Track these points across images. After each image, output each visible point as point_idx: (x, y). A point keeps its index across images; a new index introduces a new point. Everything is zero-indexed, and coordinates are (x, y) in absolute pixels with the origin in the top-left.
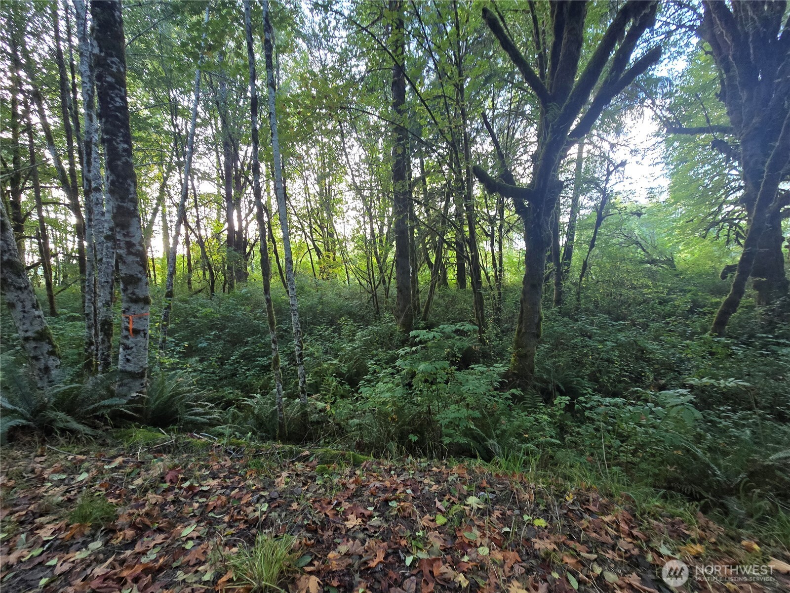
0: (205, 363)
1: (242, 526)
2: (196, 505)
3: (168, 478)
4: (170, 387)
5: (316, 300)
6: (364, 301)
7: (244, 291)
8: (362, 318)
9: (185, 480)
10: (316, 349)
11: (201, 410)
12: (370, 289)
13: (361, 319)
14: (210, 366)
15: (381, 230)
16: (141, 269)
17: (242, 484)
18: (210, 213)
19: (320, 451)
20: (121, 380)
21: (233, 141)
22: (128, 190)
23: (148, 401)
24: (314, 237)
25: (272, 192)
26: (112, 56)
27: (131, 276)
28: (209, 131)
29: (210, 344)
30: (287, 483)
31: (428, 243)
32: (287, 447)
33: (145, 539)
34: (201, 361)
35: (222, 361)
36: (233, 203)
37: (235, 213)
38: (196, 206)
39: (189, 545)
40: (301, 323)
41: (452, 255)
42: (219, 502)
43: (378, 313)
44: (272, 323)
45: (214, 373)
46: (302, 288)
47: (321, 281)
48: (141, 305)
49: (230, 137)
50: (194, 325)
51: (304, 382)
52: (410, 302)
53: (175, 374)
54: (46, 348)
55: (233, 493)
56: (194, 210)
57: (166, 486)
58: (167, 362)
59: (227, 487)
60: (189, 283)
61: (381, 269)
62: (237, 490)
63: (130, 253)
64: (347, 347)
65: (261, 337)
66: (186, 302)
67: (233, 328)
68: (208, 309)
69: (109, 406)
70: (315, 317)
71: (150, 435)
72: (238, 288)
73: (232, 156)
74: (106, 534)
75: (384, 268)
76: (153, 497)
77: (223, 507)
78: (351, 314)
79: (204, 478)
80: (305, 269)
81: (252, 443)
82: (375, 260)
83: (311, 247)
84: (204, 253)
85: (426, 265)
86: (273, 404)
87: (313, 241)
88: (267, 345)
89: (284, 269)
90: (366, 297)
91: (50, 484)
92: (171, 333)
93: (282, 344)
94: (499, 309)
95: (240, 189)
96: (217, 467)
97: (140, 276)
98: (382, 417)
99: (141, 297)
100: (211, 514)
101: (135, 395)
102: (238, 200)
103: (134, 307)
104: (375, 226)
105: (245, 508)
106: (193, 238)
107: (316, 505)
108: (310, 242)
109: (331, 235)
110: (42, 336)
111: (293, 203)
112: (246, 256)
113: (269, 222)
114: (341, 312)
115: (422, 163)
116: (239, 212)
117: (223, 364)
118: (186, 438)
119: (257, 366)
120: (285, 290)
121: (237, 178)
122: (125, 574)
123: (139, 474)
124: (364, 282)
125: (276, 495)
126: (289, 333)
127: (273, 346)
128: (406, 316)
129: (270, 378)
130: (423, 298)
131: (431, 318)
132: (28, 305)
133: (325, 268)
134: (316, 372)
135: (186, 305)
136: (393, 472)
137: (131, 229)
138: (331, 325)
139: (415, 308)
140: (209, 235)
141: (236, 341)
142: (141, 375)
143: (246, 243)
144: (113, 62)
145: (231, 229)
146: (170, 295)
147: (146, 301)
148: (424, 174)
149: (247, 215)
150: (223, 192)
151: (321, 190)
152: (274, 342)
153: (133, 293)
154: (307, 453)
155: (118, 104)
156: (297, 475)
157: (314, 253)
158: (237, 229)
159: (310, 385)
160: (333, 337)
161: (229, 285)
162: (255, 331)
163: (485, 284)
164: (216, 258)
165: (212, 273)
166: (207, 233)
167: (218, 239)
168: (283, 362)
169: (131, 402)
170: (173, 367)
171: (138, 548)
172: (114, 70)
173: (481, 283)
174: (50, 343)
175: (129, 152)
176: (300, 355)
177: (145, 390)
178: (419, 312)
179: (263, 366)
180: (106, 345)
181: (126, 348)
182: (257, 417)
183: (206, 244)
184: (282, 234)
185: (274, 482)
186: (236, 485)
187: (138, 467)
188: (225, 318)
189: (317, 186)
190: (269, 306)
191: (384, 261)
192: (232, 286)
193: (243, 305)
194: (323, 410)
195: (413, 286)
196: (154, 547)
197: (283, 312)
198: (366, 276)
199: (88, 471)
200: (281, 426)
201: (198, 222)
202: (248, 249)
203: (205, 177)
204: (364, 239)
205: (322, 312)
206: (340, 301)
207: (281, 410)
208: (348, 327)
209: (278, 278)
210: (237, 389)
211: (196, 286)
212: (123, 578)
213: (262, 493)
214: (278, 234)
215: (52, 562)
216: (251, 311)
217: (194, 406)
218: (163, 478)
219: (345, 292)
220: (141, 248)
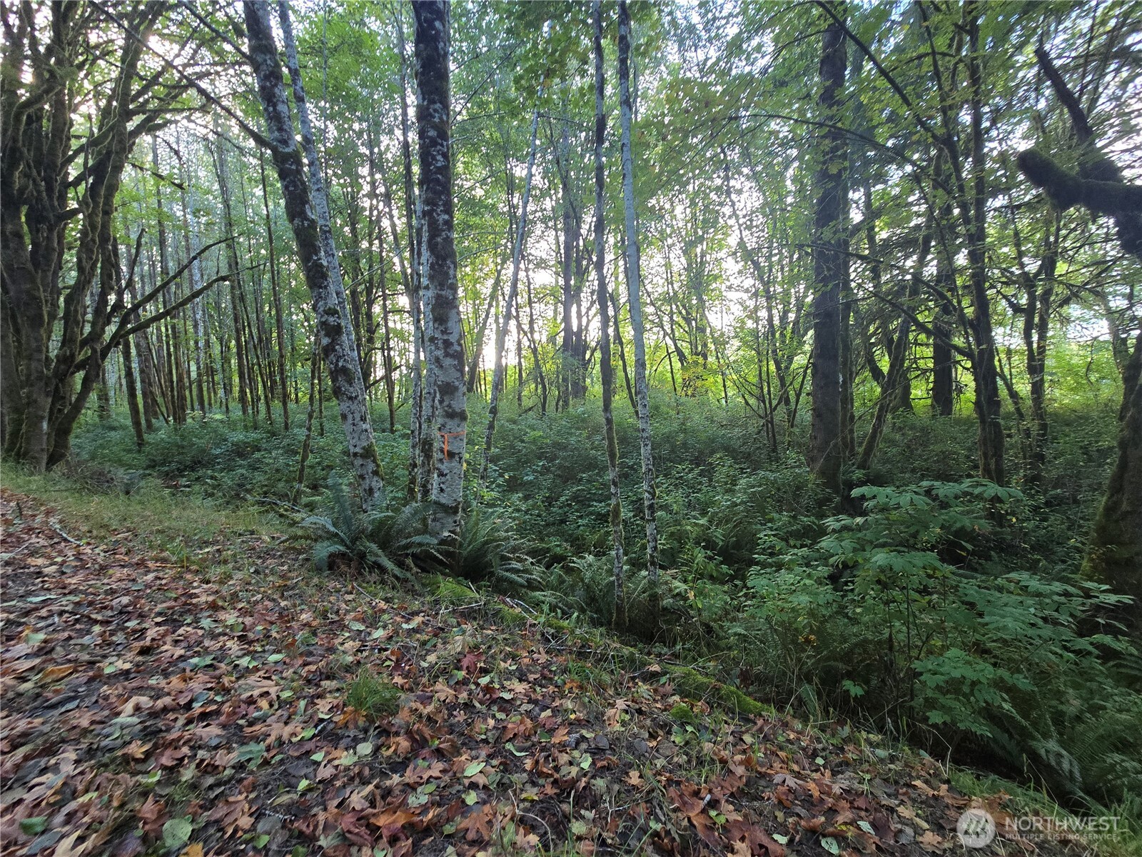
0: (530, 502)
1: (550, 790)
2: (491, 722)
3: (465, 663)
4: (484, 529)
5: (675, 425)
6: (751, 429)
7: (581, 410)
8: (748, 456)
9: (485, 671)
10: (675, 499)
11: (518, 566)
12: (761, 412)
13: (746, 459)
14: (534, 506)
15: (783, 318)
16: (458, 374)
17: (557, 703)
18: (546, 310)
19: (678, 670)
20: (434, 513)
21: (574, 210)
22: (447, 273)
23: (461, 545)
24: (677, 334)
25: (621, 276)
26: (435, 103)
27: (448, 384)
28: (548, 204)
29: (536, 478)
30: (624, 723)
31: (874, 334)
32: (626, 651)
33: (420, 762)
34: (526, 498)
35: (550, 501)
36: (571, 295)
37: (574, 309)
38: (530, 302)
39: (471, 798)
40: (654, 458)
41: (924, 354)
42: (522, 728)
43: (774, 450)
44: (612, 456)
45: (539, 515)
46: (657, 408)
47: (684, 399)
48: (457, 421)
49: (571, 204)
50: (520, 451)
51: (655, 548)
52: (836, 435)
53: (492, 513)
54: (371, 467)
55: (543, 715)
56: (528, 309)
57: (461, 674)
58: (489, 495)
59: (536, 702)
60: (519, 399)
61: (782, 379)
62: (548, 712)
63: (447, 355)
64: (723, 500)
65: (598, 474)
66: (515, 422)
67: (564, 458)
68: (537, 432)
69: (420, 545)
70: (673, 451)
71: (459, 589)
72: (574, 406)
73: (572, 232)
74: (379, 735)
75: (788, 380)
76: (443, 690)
77: (528, 738)
78: (729, 450)
79: (508, 675)
80: (662, 381)
81: (578, 631)
82: (772, 367)
83: (672, 349)
84: (537, 361)
85: (867, 373)
86: (610, 572)
87: (674, 340)
88: (605, 486)
89: (632, 382)
90: (755, 425)
91: (347, 634)
92: (494, 460)
93: (626, 485)
94: (1041, 457)
95: (582, 274)
96: (526, 660)
97: (457, 383)
98: (788, 633)
99: (458, 410)
100: (509, 746)
101: (446, 534)
102: (579, 289)
103: (451, 424)
104: (775, 311)
105: (557, 754)
106: (525, 342)
107: (673, 791)
108: (670, 342)
109: (703, 330)
110: (368, 453)
111: (649, 288)
112: (586, 364)
113: (616, 317)
114: (712, 445)
115: (868, 195)
116: (579, 306)
117: (550, 505)
118: (497, 603)
119: (591, 514)
120: (633, 410)
121: (579, 262)
122: (382, 821)
123: (435, 646)
124: (752, 401)
125: (604, 743)
126: (636, 471)
127: (613, 490)
128: (828, 459)
129: (608, 533)
130: (863, 429)
131: (876, 465)
132: (358, 416)
133: (690, 380)
134: (672, 534)
135: (514, 427)
136: (820, 761)
137: (450, 324)
138: (698, 465)
139: (845, 444)
140: (544, 339)
141: (568, 476)
142: (454, 511)
143: (586, 347)
144: (435, 111)
145: (568, 329)
146: (494, 411)
147: (463, 417)
148: (872, 213)
149: (589, 309)
150: (561, 282)
151: (690, 265)
152: (615, 484)
153: (449, 406)
154: (655, 668)
155: (439, 164)
156: (640, 712)
157: (675, 359)
158: (575, 329)
159: (663, 551)
160: (700, 483)
161: (563, 400)
162: (591, 465)
163: (1008, 406)
164: (549, 367)
165: (544, 387)
166: (541, 336)
167: (554, 344)
168: (625, 513)
169: (443, 542)
170: (491, 505)
171: (410, 777)
172: (437, 120)
173: (998, 404)
174: (374, 461)
175: (449, 224)
176: (651, 507)
177: (458, 530)
178: (853, 454)
179: (599, 514)
180: (426, 468)
181: (441, 474)
182: (588, 588)
183: (540, 349)
184: (632, 333)
185: (603, 714)
186: (548, 701)
187: (436, 635)
188: (556, 445)
189: (683, 260)
190: (610, 429)
191: (787, 368)
192: (566, 403)
193: (578, 429)
194: (681, 596)
195: (844, 408)
196: (428, 782)
197: (628, 441)
198: (756, 391)
199: (384, 627)
200: (620, 609)
201: (531, 322)
202: (587, 357)
203: (542, 264)
204: (755, 333)
205: (685, 444)
206: (713, 430)
207: (620, 586)
208: (725, 469)
209: (625, 394)
210: (566, 541)
211: (527, 403)
212: (379, 828)
213: (584, 732)
214: (628, 333)
215: (318, 757)
216: (588, 438)
217: (510, 559)
218: (459, 661)
219: (721, 416)
220: (458, 349)
